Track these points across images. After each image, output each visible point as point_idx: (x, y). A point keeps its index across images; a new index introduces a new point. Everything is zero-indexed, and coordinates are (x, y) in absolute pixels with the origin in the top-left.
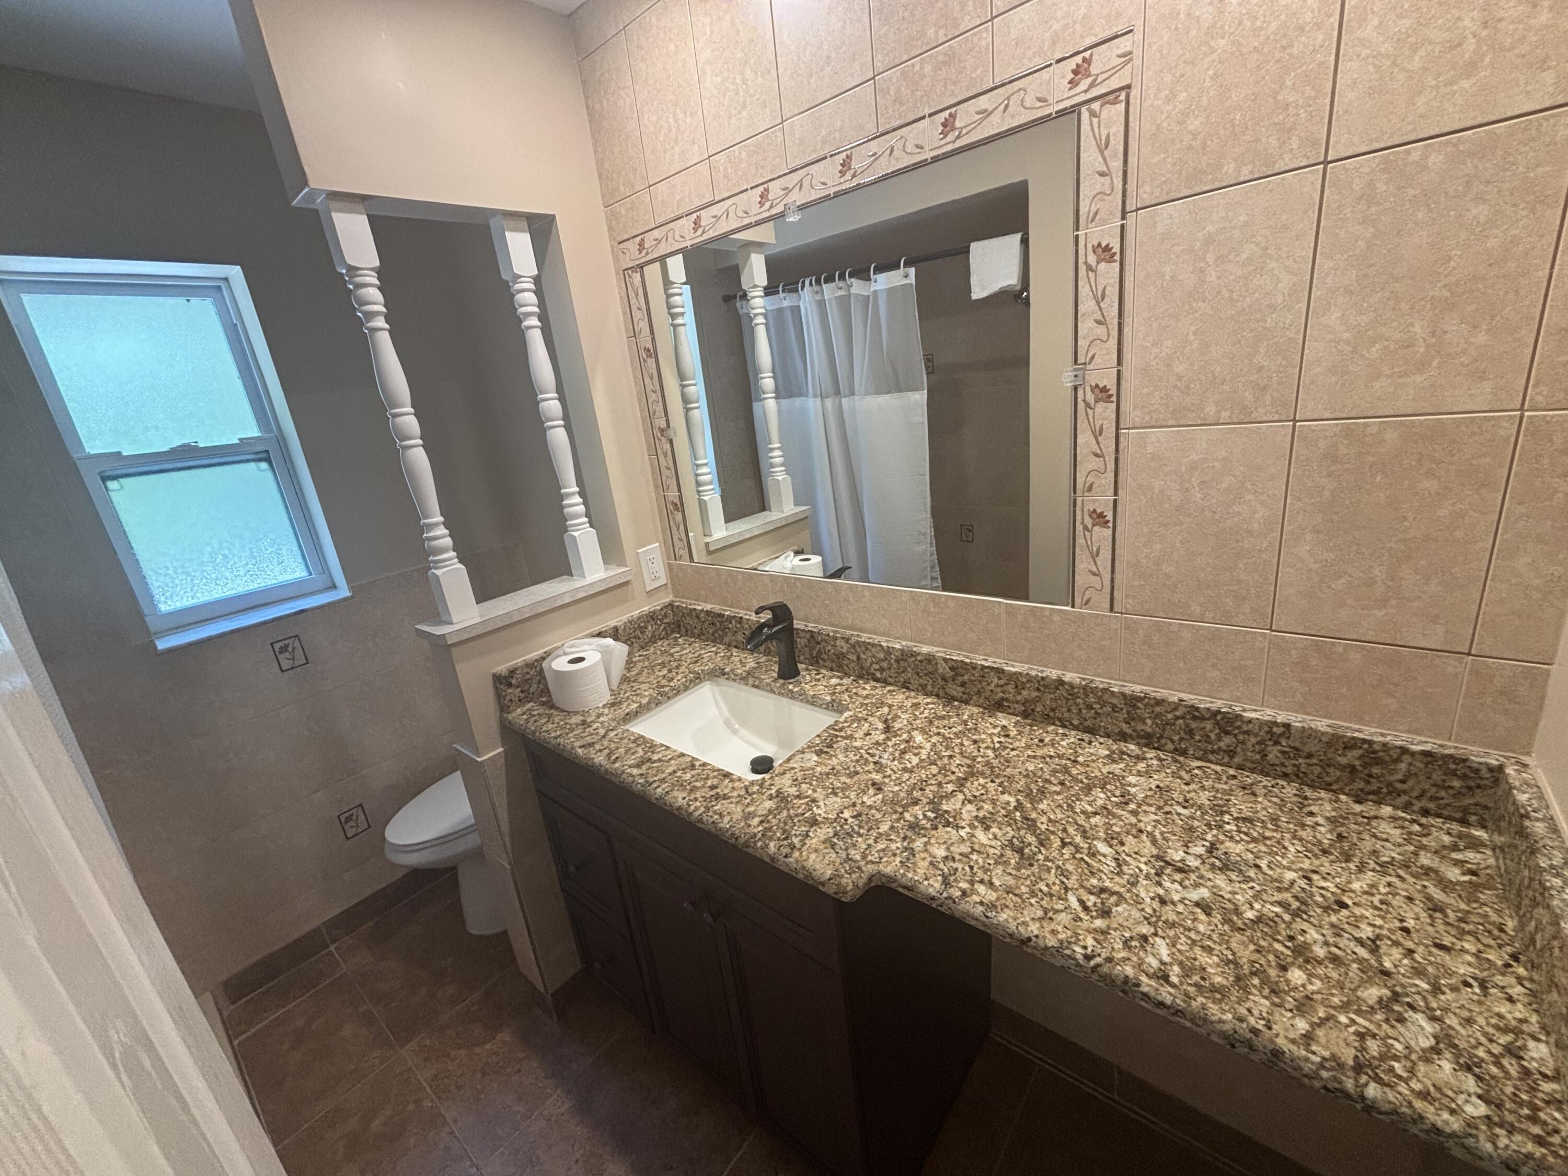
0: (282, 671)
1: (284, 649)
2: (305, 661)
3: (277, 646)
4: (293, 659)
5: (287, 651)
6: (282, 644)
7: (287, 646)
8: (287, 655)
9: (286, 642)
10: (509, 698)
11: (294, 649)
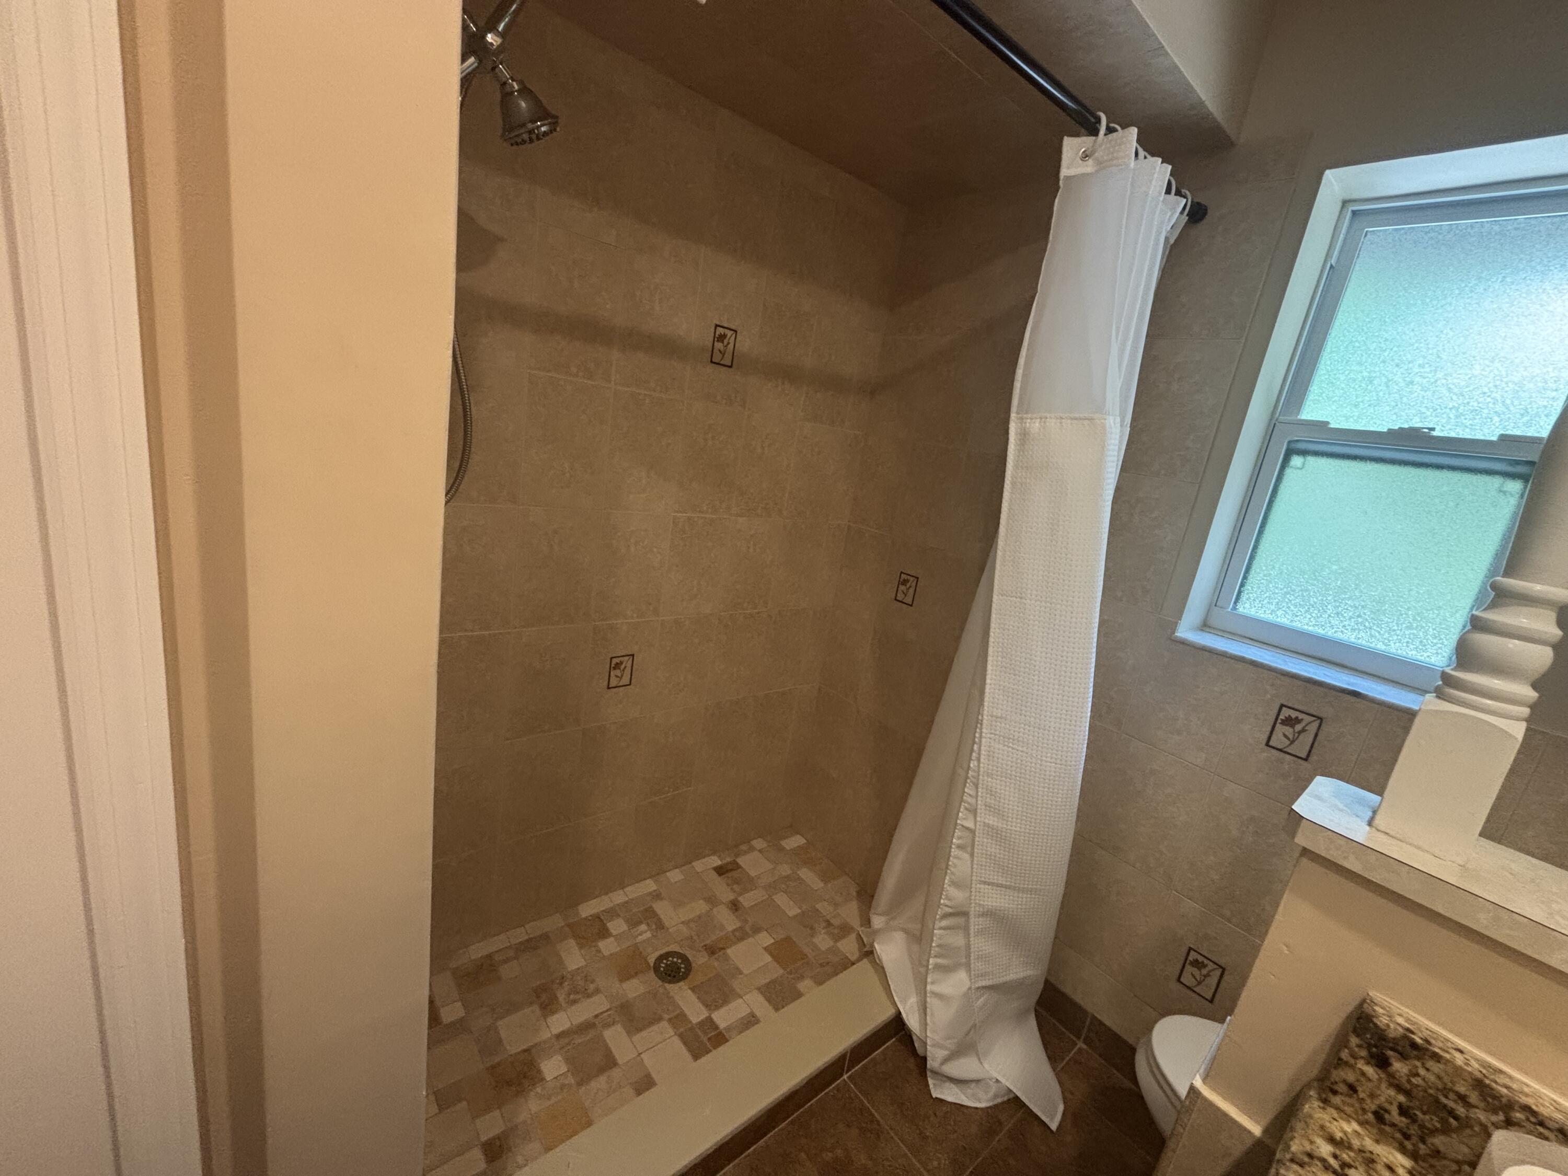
0: (1267, 744)
1: (1289, 722)
2: (1304, 755)
3: (1286, 713)
4: (1292, 742)
5: (1292, 726)
6: (1294, 714)
7: (1298, 721)
8: (1288, 730)
9: (1301, 716)
10: (1351, 1077)
11: (1303, 730)
